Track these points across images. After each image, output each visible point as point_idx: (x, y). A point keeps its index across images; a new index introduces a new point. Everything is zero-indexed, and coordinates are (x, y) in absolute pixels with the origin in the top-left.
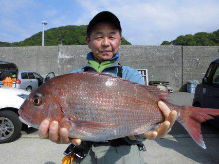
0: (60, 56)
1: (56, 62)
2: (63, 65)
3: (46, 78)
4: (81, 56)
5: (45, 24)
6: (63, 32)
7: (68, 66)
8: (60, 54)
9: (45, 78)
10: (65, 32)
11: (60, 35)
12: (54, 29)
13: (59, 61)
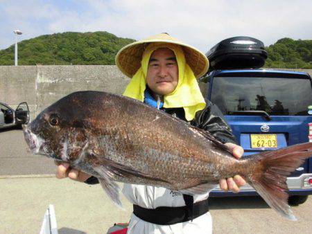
0: (39, 80)
1: (34, 88)
2: (43, 93)
3: (17, 110)
4: (67, 79)
5: (19, 33)
6: (59, 41)
7: (51, 93)
8: (38, 76)
9: (15, 110)
10: (63, 42)
11: (56, 46)
12: (46, 37)
13: (38, 87)
